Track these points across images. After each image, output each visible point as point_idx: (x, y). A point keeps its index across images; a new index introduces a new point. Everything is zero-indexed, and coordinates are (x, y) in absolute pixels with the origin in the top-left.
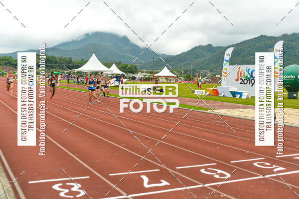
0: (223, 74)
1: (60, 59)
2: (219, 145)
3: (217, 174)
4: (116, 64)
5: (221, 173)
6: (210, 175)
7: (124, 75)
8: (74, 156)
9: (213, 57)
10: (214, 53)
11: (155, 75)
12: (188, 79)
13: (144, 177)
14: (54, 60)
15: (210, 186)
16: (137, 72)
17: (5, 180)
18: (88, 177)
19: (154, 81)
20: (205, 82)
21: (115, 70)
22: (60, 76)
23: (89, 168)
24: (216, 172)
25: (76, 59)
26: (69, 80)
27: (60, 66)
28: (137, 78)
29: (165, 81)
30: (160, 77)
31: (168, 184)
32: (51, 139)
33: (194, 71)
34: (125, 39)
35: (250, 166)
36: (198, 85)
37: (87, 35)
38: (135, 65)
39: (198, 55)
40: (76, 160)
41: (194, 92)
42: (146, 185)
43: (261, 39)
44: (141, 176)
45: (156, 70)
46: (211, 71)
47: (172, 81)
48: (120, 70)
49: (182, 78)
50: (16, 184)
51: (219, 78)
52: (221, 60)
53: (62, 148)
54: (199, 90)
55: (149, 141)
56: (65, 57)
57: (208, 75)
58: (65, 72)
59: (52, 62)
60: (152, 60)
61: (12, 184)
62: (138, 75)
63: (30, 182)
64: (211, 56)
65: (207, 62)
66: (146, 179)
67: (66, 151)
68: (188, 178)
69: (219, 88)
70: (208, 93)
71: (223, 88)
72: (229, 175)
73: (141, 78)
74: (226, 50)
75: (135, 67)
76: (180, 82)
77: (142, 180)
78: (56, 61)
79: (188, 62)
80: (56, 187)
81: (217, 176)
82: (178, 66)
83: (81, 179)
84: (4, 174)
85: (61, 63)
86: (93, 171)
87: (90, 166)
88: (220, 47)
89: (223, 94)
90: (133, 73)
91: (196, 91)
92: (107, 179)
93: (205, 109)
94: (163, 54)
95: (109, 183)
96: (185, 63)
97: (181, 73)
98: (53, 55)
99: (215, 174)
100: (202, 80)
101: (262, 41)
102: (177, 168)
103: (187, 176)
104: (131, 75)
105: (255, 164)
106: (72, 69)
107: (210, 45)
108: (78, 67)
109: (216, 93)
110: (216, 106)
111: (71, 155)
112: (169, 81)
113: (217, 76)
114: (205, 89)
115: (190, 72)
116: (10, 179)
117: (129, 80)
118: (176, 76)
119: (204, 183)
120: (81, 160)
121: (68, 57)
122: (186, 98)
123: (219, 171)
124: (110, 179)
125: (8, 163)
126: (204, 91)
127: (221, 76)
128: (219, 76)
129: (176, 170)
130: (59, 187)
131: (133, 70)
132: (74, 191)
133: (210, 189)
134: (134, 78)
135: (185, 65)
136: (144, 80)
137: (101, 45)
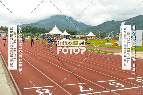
0: (120, 35)
1: (39, 28)
2: (118, 71)
3: (117, 85)
4: (66, 30)
5: (119, 85)
6: (113, 86)
7: (70, 36)
8: (46, 76)
9: (114, 27)
10: (115, 25)
11: (85, 36)
12: (102, 37)
13: (80, 86)
14: (36, 29)
15: (114, 91)
16: (76, 35)
17: (13, 87)
18: (53, 86)
19: (85, 39)
20: (111, 39)
21: (66, 33)
22: (39, 36)
23: (54, 82)
24: (117, 84)
25: (47, 28)
26: (43, 39)
27: (39, 32)
28: (77, 37)
29: (91, 39)
30: (88, 37)
31: (93, 90)
32: (35, 67)
33: (105, 33)
34: (71, 18)
35: (134, 81)
36: (107, 41)
37: (52, 16)
38: (76, 31)
39: (107, 26)
40: (47, 78)
41: (105, 44)
42: (82, 90)
43: (139, 17)
44: (79, 86)
45: (86, 33)
46: (114, 33)
47: (94, 39)
48: (68, 33)
49: (99, 37)
50: (18, 89)
51: (118, 37)
52: (119, 28)
53: (40, 72)
54: (108, 43)
55: (83, 68)
56: (41, 27)
57: (112, 35)
58: (42, 34)
59: (35, 30)
60: (84, 28)
61: (16, 89)
62: (77, 36)
63: (25, 89)
64: (114, 26)
65: (112, 29)
66: (81, 88)
67: (42, 73)
68: (102, 87)
69: (118, 42)
70: (112, 44)
71: (120, 42)
72: (123, 86)
73: (79, 37)
74: (121, 23)
75: (76, 32)
76: (98, 39)
77: (80, 88)
78: (37, 29)
79: (102, 29)
80: (37, 91)
81: (117, 86)
82: (97, 31)
83: (50, 87)
84: (12, 84)
85: (40, 30)
86: (55, 83)
87: (53, 81)
88: (118, 21)
89: (120, 45)
90: (74, 35)
91: (106, 43)
92: (62, 87)
93: (111, 53)
94: (89, 25)
95: (63, 89)
96: (100, 30)
97: (99, 35)
98: (36, 26)
99: (116, 85)
100: (109, 38)
101: (140, 18)
102: (97, 82)
103: (102, 86)
104: (74, 36)
105: (137, 80)
106: (45, 33)
107: (113, 21)
108: (48, 32)
109: (117, 44)
110: (116, 51)
111: (45, 75)
112: (92, 39)
113: (117, 36)
114: (111, 43)
115: (103, 34)
116: (15, 87)
117: (73, 38)
118: (96, 36)
119: (111, 90)
120: (49, 78)
121: (43, 27)
122: (101, 47)
123: (118, 84)
124: (63, 87)
125: (14, 79)
126: (110, 43)
127: (119, 36)
128: (118, 36)
129: (97, 83)
130: (39, 91)
131: (75, 34)
132: (46, 93)
133: (113, 93)
134: (75, 38)
135: (100, 31)
136: (80, 38)
137: (59, 21)
